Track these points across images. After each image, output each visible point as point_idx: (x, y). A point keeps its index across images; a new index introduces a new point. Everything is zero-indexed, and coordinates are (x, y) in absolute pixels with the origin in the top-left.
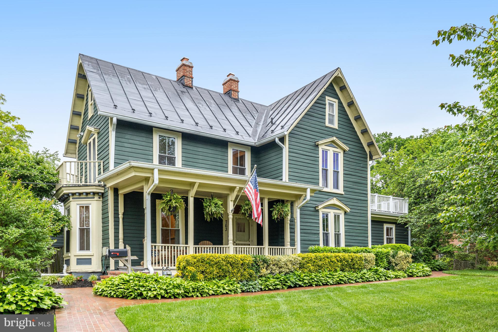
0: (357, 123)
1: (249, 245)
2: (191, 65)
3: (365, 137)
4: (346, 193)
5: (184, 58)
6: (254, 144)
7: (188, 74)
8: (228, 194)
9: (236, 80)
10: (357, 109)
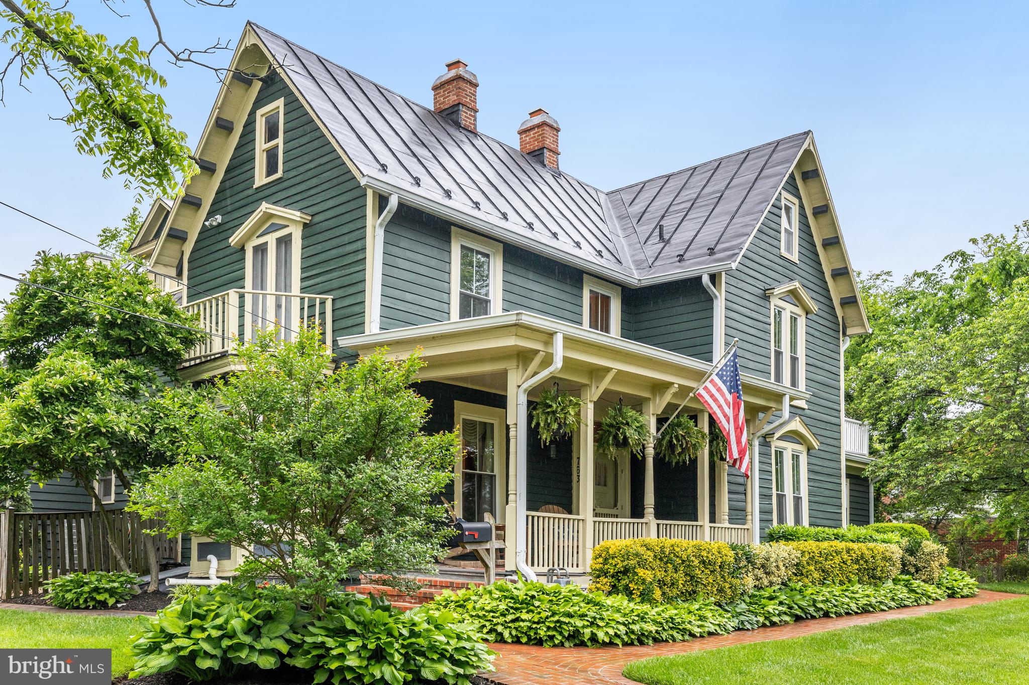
0: (827, 255)
1: (617, 516)
2: (474, 81)
3: (837, 286)
4: (811, 408)
5: (458, 62)
6: (636, 281)
7: (468, 100)
8: (647, 400)
9: (555, 125)
10: (834, 224)
